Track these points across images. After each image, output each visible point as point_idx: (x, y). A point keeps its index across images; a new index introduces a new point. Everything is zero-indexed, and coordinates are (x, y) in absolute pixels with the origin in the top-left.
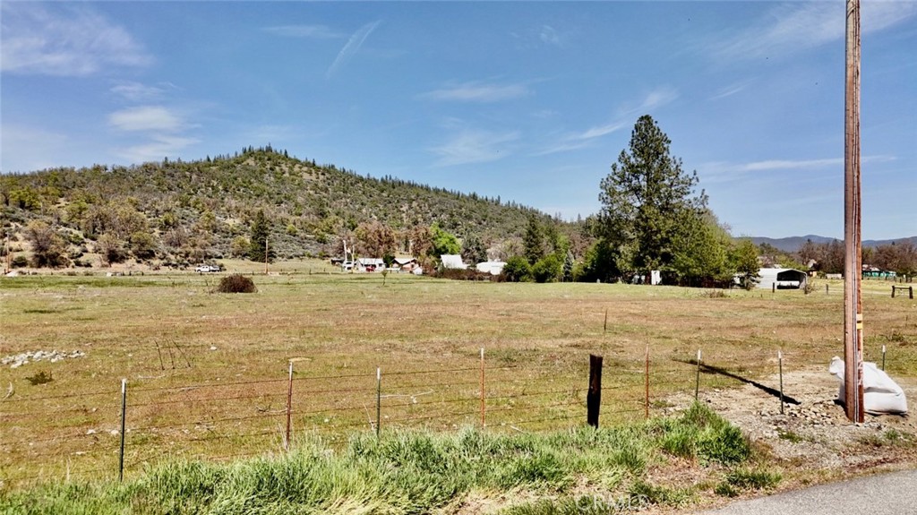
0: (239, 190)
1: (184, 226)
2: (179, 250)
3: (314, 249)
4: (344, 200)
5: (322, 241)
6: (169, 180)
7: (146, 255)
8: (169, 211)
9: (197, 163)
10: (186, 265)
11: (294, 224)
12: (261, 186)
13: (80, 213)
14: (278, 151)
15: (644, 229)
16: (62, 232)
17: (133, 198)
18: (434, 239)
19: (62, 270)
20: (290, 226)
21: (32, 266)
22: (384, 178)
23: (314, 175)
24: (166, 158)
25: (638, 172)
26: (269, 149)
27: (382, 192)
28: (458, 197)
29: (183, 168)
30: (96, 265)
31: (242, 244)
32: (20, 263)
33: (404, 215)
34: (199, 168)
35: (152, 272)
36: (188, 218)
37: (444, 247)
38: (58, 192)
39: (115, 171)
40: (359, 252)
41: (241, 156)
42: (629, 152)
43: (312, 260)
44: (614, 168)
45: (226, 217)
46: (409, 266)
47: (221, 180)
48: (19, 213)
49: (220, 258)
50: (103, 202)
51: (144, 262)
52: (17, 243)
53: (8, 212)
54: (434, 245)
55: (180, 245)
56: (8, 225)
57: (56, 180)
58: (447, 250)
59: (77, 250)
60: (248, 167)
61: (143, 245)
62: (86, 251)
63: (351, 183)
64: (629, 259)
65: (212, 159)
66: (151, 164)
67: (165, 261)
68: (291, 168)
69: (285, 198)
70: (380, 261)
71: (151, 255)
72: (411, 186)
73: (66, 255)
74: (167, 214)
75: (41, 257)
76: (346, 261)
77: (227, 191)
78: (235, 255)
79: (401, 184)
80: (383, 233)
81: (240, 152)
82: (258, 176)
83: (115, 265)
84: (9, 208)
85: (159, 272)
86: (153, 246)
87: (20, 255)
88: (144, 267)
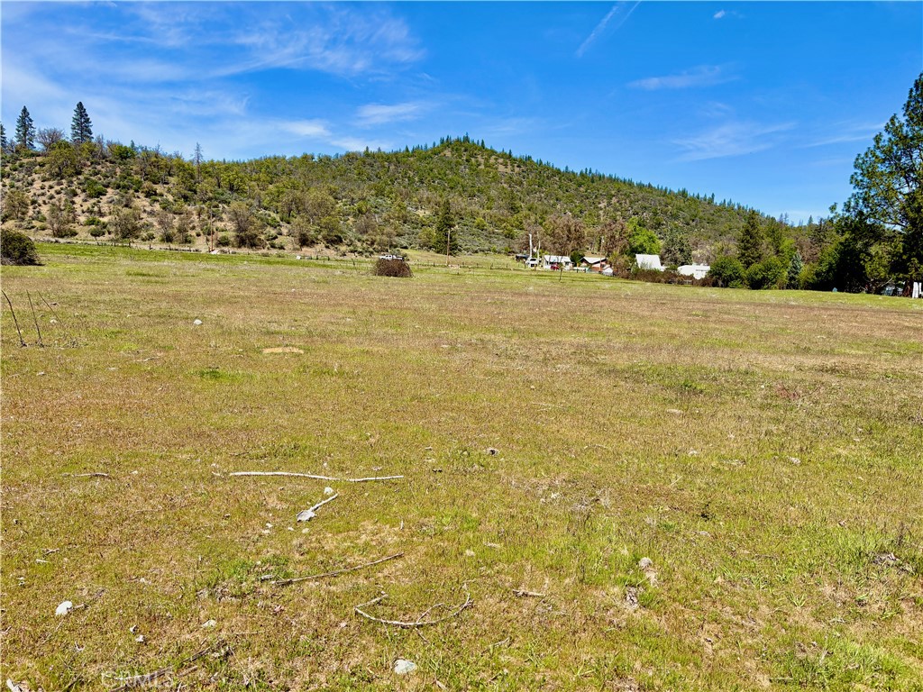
0: (434, 182)
1: (376, 216)
2: (365, 237)
3: (500, 244)
4: (538, 194)
5: (510, 236)
6: (368, 170)
7: (334, 241)
8: (364, 199)
9: (396, 153)
10: (372, 253)
11: (484, 217)
12: (456, 178)
13: (278, 196)
14: (476, 142)
15: (913, 222)
16: (262, 214)
17: (332, 186)
18: (630, 236)
19: (260, 252)
20: (479, 220)
21: (233, 246)
22: (584, 171)
23: (509, 167)
24: (367, 148)
25: (910, 147)
26: (466, 139)
27: (580, 186)
28: (664, 193)
29: (383, 157)
30: (289, 247)
31: (429, 235)
32: (223, 243)
33: (601, 212)
34: (396, 159)
35: (339, 258)
36: (381, 208)
37: (641, 246)
38: (269, 179)
39: (320, 160)
40: (545, 249)
41: (438, 147)
42: (903, 119)
43: (497, 255)
44: (878, 139)
45: (417, 208)
46: (598, 265)
47: (417, 172)
48: (227, 195)
49: (406, 248)
50: (306, 189)
51: (332, 248)
52: (223, 223)
53: (218, 194)
54: (630, 244)
55: (367, 232)
56: (216, 206)
57: (268, 167)
58: (645, 250)
59: (273, 232)
60: (444, 158)
61: (331, 230)
63: (547, 176)
64: (885, 263)
65: (410, 150)
66: (353, 154)
67: (352, 248)
68: (487, 160)
69: (479, 191)
70: (567, 259)
71: (339, 240)
72: (612, 180)
73: (262, 237)
74: (361, 202)
75: (242, 237)
76: (530, 258)
77: (423, 183)
78: (421, 247)
79: (601, 178)
80: (573, 228)
81: (438, 143)
82: (453, 167)
83: (305, 249)
84: (220, 191)
85: (345, 258)
86: (342, 232)
87: (223, 234)
88: (331, 253)
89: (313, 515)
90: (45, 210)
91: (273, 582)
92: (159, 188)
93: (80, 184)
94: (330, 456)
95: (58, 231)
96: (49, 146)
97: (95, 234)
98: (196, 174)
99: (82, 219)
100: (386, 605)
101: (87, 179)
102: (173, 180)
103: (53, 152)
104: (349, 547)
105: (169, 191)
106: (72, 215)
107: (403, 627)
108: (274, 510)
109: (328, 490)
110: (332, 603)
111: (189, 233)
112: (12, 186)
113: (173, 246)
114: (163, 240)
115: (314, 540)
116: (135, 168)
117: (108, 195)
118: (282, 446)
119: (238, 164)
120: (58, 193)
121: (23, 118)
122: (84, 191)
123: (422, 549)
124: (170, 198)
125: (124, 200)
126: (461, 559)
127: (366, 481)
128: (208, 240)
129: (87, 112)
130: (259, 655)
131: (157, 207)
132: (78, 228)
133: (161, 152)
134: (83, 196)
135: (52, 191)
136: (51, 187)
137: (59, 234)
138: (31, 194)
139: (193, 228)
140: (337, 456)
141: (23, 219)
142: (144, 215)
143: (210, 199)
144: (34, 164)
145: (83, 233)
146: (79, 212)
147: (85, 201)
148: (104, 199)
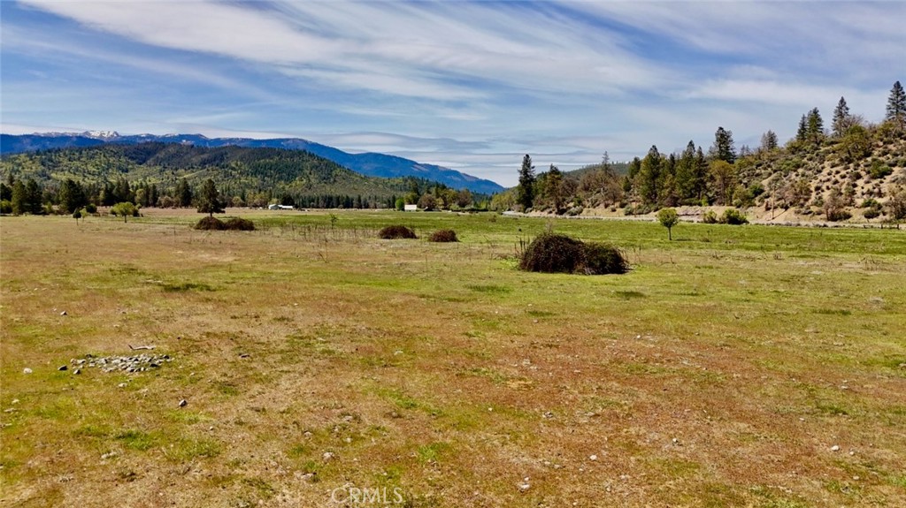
90: (826, 195)
93: (866, 166)
95: (832, 214)
97: (869, 216)
101: (874, 160)
106: (850, 198)
112: (803, 175)
117: (893, 174)
120: (843, 177)
121: (840, 108)
122: (868, 173)
129: (904, 90)
132: (852, 211)
134: (866, 178)
135: (838, 177)
136: (838, 172)
137: (832, 218)
138: (818, 181)
141: (803, 206)
144: (828, 152)
145: (857, 215)
146: (859, 194)
147: (867, 182)
148: (888, 178)
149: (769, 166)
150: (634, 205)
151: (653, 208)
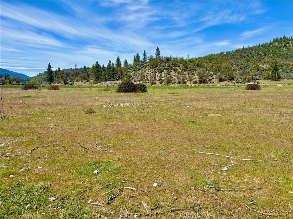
0: (270, 55)
1: (247, 69)
2: (242, 77)
6: (244, 54)
7: (231, 79)
9: (255, 47)
10: (245, 82)
11: (292, 66)
12: (280, 52)
13: (212, 66)
14: (288, 38)
16: (207, 73)
17: (230, 61)
19: (206, 85)
20: (289, 67)
21: (198, 83)
24: (244, 47)
26: (284, 37)
29: (250, 49)
30: (216, 82)
31: (268, 74)
32: (195, 83)
34: (255, 49)
35: (233, 85)
36: (249, 66)
38: (209, 61)
39: (227, 53)
41: (272, 42)
45: (263, 65)
47: (263, 52)
48: (197, 68)
49: (258, 79)
50: (221, 63)
51: (230, 82)
52: (195, 77)
55: (243, 75)
56: (193, 72)
57: (209, 58)
59: (211, 78)
60: (275, 46)
61: (230, 76)
62: (213, 78)
65: (261, 45)
66: (238, 49)
67: (237, 81)
69: (290, 56)
71: (233, 79)
73: (207, 80)
74: (241, 65)
75: (201, 80)
77: (266, 56)
78: (265, 79)
81: (272, 41)
82: (279, 48)
83: (221, 83)
84: (194, 67)
85: (235, 85)
86: (234, 76)
87: (195, 80)
88: (230, 83)
89: (227, 169)
90: (149, 77)
91: (214, 189)
92: (177, 68)
93: (157, 69)
94: (232, 150)
95: (152, 83)
96: (150, 60)
97: (161, 83)
98: (187, 63)
99: (158, 79)
100: (256, 205)
101: (159, 68)
102: (181, 65)
103: (151, 61)
104: (240, 182)
105: (180, 69)
106: (155, 78)
107: (263, 215)
108: (213, 166)
109: (232, 161)
110: (235, 200)
111: (185, 81)
112: (142, 72)
113: (181, 85)
114: (178, 83)
115: (227, 177)
116: (171, 63)
118: (215, 146)
119: (200, 58)
120: (152, 72)
121: (144, 53)
122: (158, 71)
123: (270, 188)
124: (180, 71)
125: (168, 73)
126: (287, 194)
127: (246, 160)
128: (191, 82)
129: (159, 49)
130: (210, 211)
131: (177, 74)
132: (156, 82)
133: (178, 58)
134: (158, 73)
135: (151, 72)
136: (150, 71)
137: (152, 84)
138: (146, 73)
139: (187, 79)
140: (235, 151)
141: (144, 80)
142: (173, 77)
143: (191, 70)
144: (146, 65)
145: (158, 83)
146: (157, 77)
147: (158, 74)
148: (163, 73)
149: (131, 69)
150: (92, 81)
151: (99, 82)
